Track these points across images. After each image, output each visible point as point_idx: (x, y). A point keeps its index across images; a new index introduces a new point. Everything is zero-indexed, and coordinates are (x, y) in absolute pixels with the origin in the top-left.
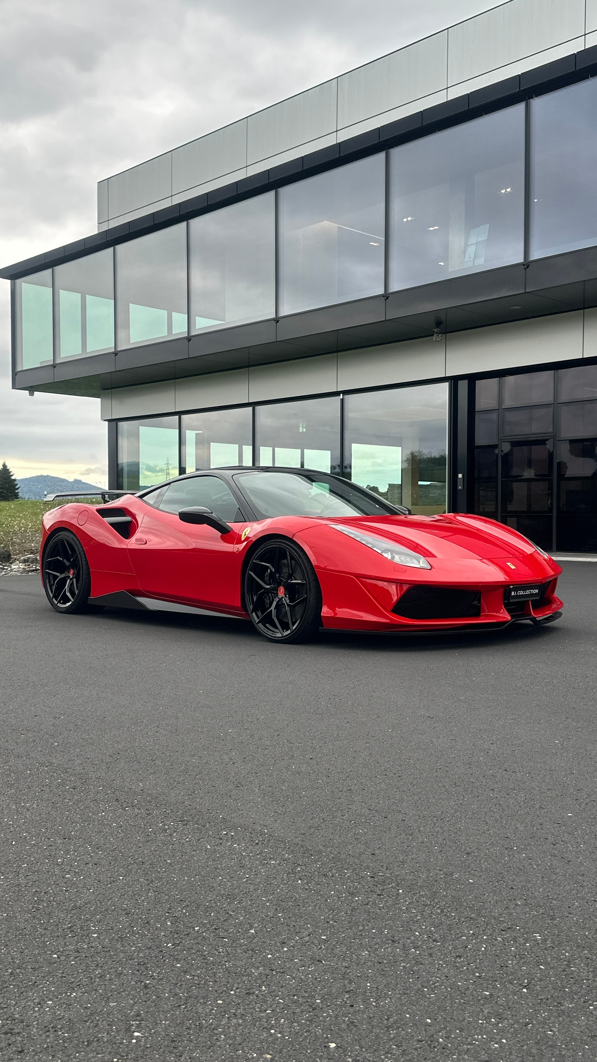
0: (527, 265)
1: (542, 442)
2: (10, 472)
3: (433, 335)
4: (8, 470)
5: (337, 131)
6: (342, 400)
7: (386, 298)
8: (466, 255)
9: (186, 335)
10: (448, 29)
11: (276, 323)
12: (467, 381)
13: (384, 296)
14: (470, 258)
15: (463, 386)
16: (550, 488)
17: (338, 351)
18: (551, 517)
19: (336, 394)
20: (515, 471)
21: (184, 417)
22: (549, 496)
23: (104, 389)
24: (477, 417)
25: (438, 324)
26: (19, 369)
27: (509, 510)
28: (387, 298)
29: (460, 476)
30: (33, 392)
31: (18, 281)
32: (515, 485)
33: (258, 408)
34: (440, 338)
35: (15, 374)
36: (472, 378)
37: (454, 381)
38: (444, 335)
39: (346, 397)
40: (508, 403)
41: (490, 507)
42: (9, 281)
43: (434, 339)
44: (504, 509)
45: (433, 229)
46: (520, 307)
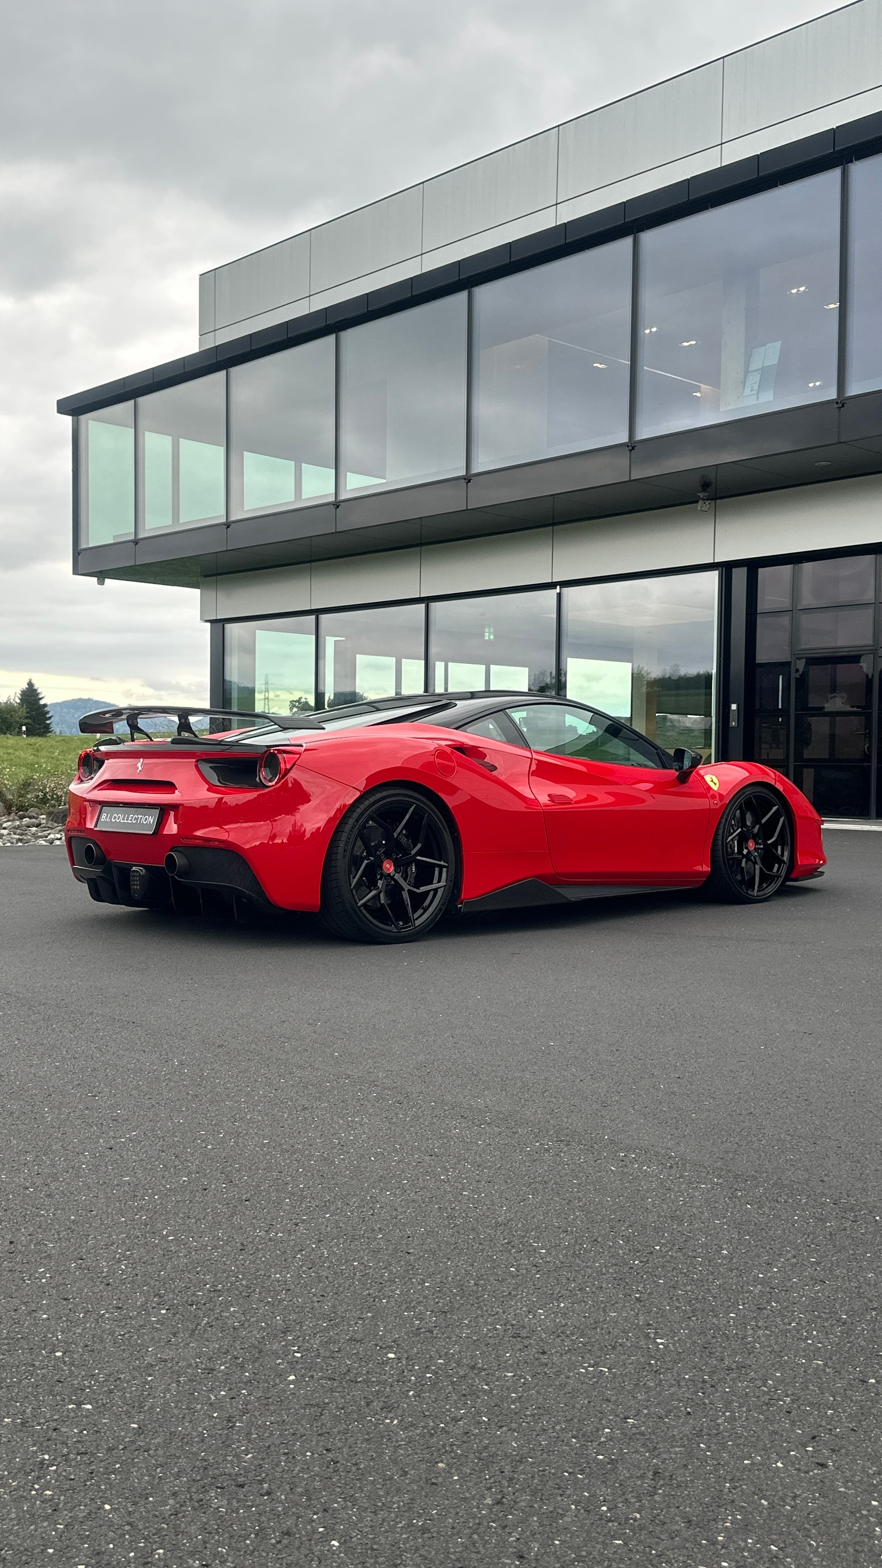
0: (841, 402)
1: (854, 659)
2: (38, 694)
3: (697, 502)
4: (36, 690)
5: (557, 204)
6: (559, 595)
7: (631, 448)
8: (747, 385)
9: (332, 499)
10: (723, 58)
11: (467, 483)
12: (745, 569)
13: (628, 446)
14: (752, 391)
15: (740, 576)
16: (868, 725)
17: (554, 524)
18: (869, 767)
19: (551, 586)
20: (813, 701)
21: (324, 618)
22: (866, 737)
23: (206, 576)
24: (760, 620)
25: (706, 485)
26: (83, 546)
27: (805, 757)
28: (633, 449)
29: (734, 707)
30: (104, 580)
31: (83, 418)
32: (814, 721)
33: (433, 605)
34: (708, 506)
35: (77, 552)
36: (753, 565)
37: (726, 569)
38: (714, 501)
39: (565, 590)
40: (807, 599)
41: (778, 754)
42: (70, 418)
43: (699, 508)
44: (799, 755)
45: (688, 344)
46: (829, 463)
